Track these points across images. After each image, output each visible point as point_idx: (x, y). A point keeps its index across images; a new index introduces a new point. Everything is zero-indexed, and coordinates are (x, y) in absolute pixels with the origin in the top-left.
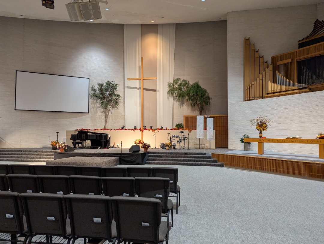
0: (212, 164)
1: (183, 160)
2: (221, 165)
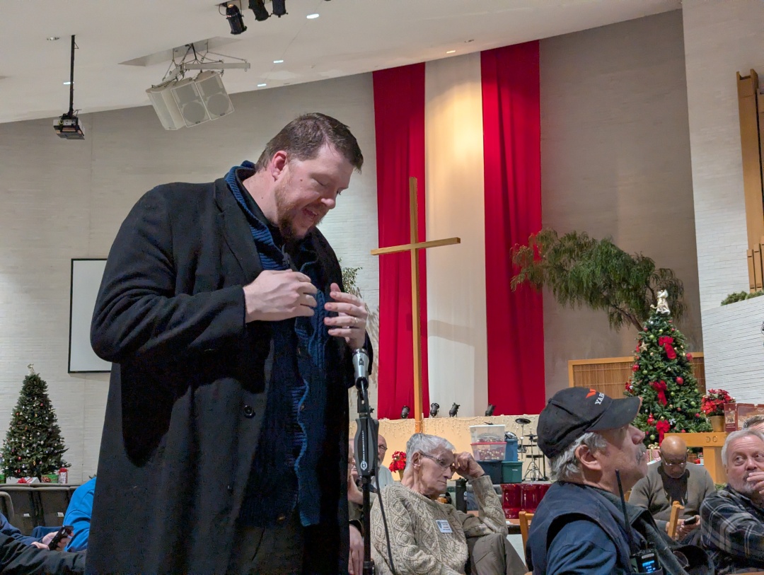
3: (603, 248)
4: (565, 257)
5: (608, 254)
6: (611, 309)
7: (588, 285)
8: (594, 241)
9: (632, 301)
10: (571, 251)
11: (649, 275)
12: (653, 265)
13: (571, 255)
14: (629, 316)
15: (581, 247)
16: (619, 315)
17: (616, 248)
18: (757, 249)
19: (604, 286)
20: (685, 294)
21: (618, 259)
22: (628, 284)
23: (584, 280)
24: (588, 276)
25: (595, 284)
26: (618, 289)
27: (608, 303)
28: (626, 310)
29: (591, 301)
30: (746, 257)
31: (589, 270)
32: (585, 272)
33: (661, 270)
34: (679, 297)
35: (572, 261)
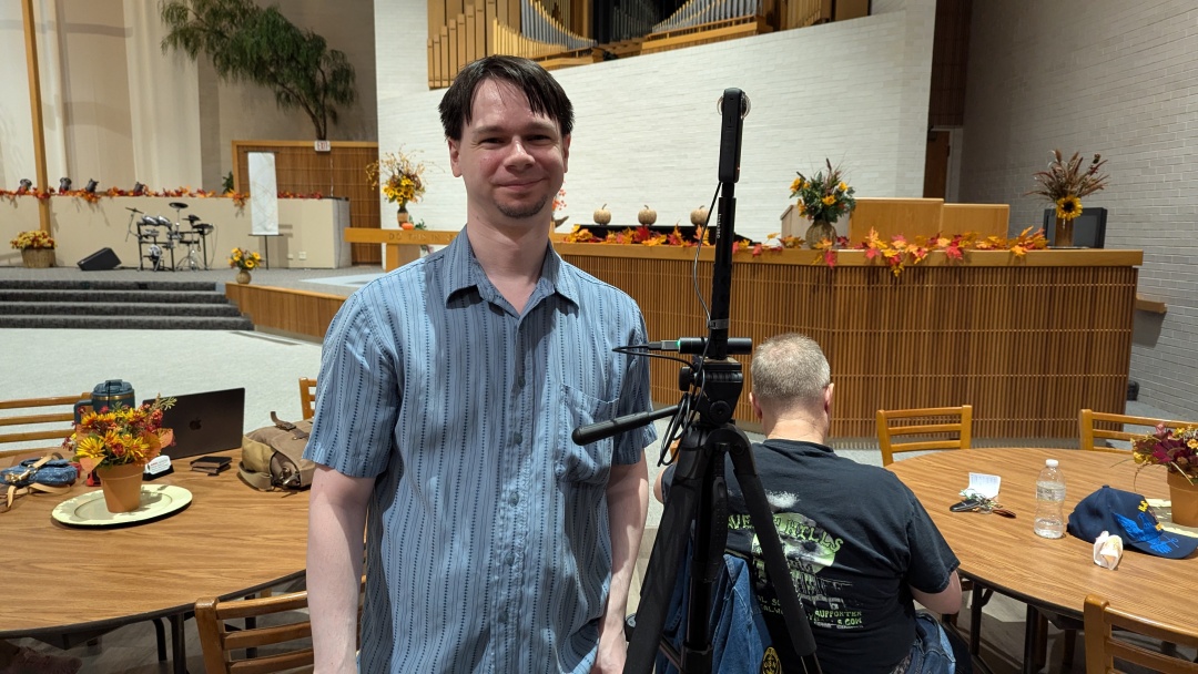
0: (212, 321)
1: (116, 311)
2: (244, 323)
3: (270, 16)
4: (225, 23)
5: (275, 23)
6: (278, 88)
7: (252, 57)
8: (258, 8)
9: (302, 81)
10: (232, 16)
11: (320, 55)
12: (324, 45)
13: (232, 21)
14: (298, 97)
15: (244, 12)
16: (287, 96)
17: (283, 19)
18: (437, 39)
19: (271, 61)
20: (357, 81)
21: (286, 32)
22: (298, 62)
23: (248, 51)
24: (252, 45)
25: (260, 58)
26: (287, 67)
27: (276, 81)
28: (296, 90)
29: (256, 76)
30: (426, 47)
31: (253, 40)
32: (249, 42)
33: (332, 51)
34: (351, 82)
35: (234, 28)
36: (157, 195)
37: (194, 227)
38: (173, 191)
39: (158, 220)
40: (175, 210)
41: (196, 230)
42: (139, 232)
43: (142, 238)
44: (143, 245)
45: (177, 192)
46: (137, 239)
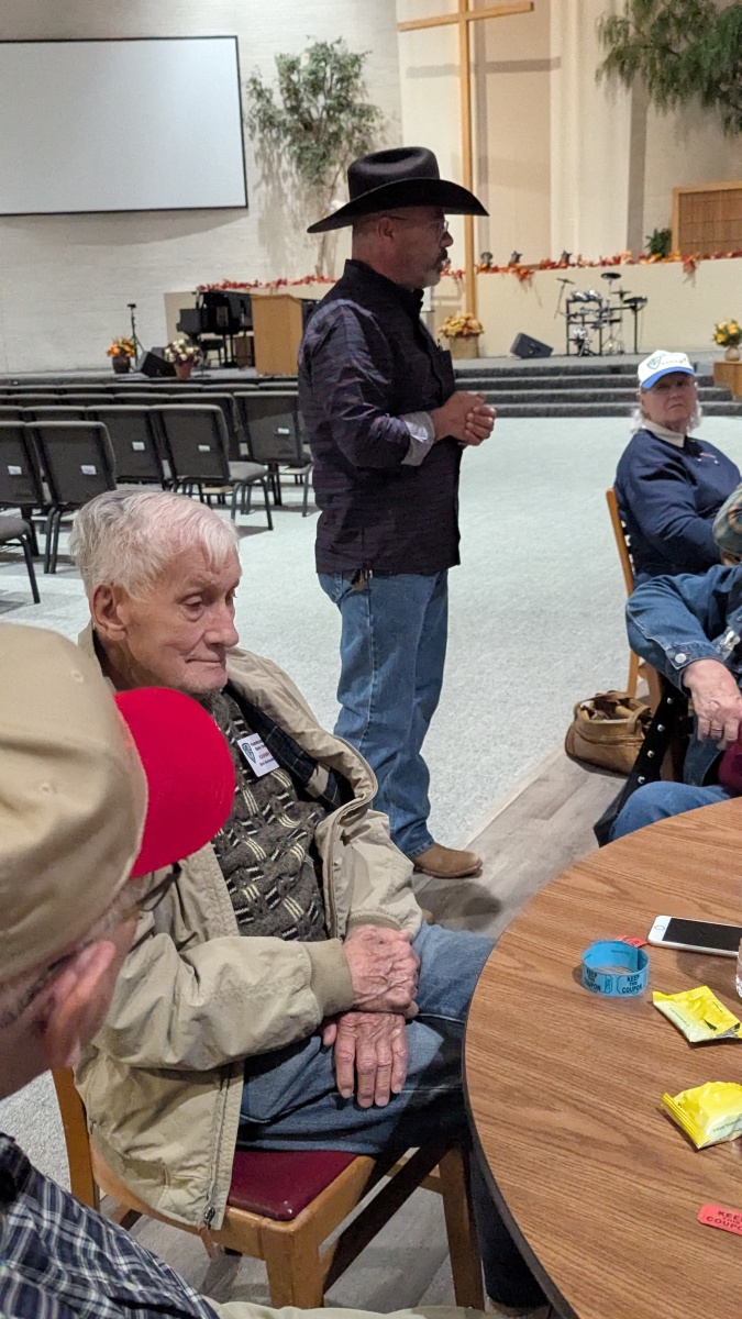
36: (591, 265)
37: (626, 302)
38: (610, 259)
39: (588, 296)
40: (607, 281)
41: (628, 305)
42: (568, 312)
43: (570, 317)
44: (571, 326)
45: (614, 258)
46: (564, 319)
